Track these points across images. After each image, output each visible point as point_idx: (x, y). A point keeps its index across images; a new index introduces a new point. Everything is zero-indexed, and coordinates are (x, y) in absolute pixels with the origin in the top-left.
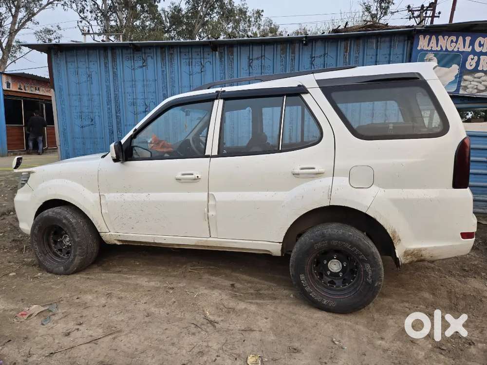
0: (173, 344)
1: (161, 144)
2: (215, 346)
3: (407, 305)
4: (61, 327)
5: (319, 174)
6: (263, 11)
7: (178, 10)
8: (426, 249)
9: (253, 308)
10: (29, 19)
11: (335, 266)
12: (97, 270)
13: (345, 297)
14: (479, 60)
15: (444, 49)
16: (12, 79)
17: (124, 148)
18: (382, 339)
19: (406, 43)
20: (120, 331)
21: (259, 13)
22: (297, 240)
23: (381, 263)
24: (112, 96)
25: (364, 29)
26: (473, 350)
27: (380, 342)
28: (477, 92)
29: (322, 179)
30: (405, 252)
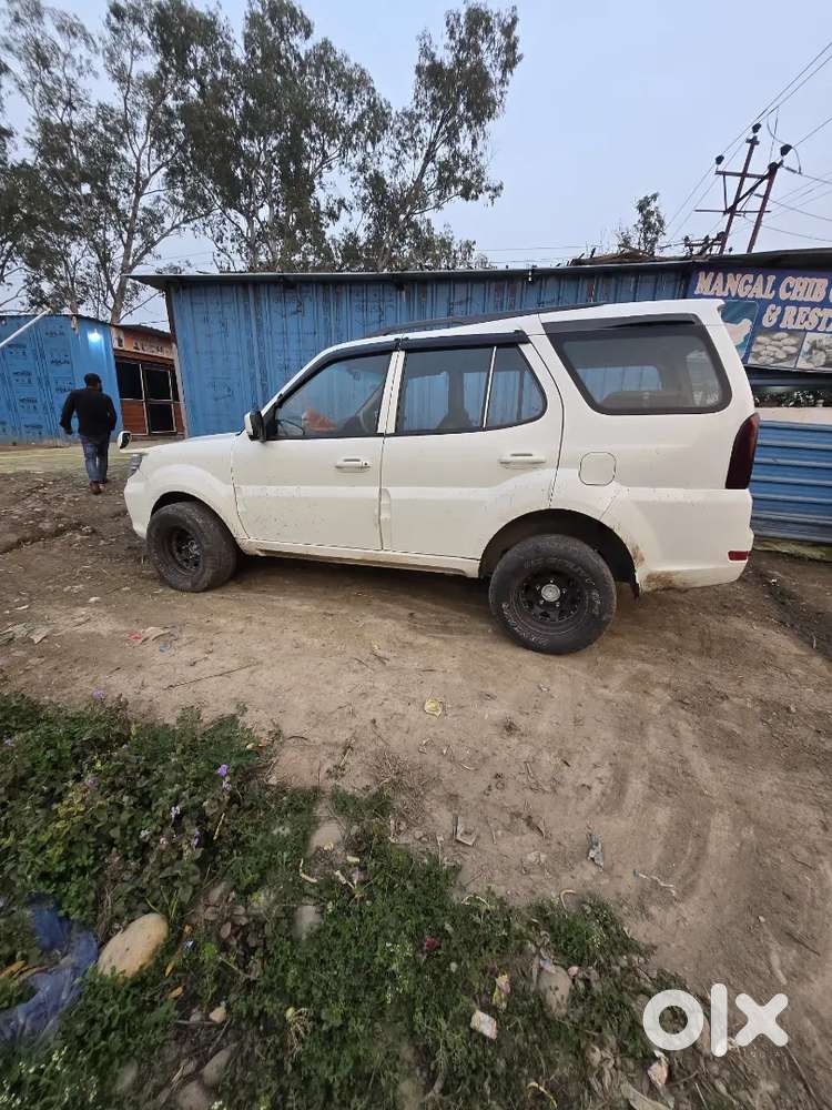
0: (328, 683)
1: (319, 421)
2: (382, 686)
3: (643, 647)
4: (186, 654)
5: (537, 464)
6: (474, 242)
7: (353, 238)
8: (678, 572)
9: (437, 643)
10: (147, 250)
11: (550, 593)
12: (235, 589)
13: (562, 632)
14: (783, 312)
15: (733, 295)
16: (125, 334)
17: (265, 422)
18: (606, 687)
19: (679, 283)
20: (262, 663)
21: (469, 247)
22: (501, 557)
23: (614, 590)
24: (256, 353)
25: (618, 260)
26: (725, 705)
27: (602, 691)
28: (774, 362)
29: (541, 471)
30: (648, 577)
